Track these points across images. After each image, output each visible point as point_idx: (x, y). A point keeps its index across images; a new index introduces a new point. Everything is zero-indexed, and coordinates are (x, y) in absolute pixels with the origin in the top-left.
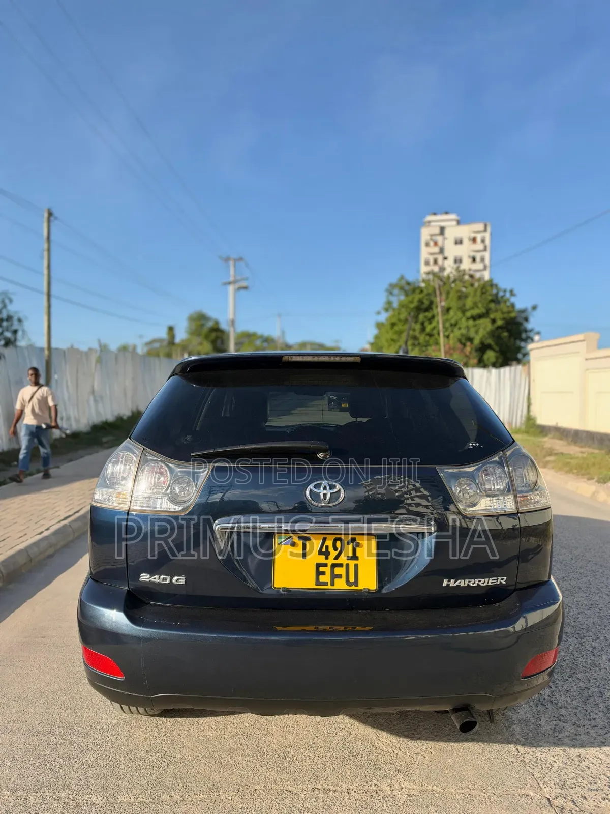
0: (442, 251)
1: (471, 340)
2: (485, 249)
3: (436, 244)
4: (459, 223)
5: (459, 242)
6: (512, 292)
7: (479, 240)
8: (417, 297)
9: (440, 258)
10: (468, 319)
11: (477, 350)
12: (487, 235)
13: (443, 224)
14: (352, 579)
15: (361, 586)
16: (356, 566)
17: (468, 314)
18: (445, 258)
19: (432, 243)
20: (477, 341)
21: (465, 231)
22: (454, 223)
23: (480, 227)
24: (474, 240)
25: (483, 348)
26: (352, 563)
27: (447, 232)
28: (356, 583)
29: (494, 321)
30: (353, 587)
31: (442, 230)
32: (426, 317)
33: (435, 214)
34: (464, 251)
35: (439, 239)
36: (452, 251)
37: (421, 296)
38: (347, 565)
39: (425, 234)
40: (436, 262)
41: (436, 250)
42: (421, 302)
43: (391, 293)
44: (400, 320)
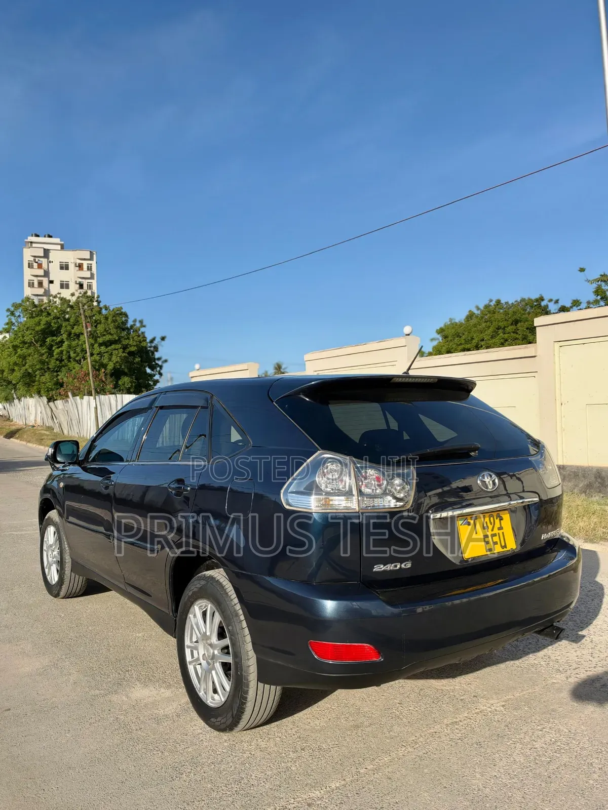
0: (46, 274)
1: (104, 366)
2: (92, 277)
3: (40, 266)
4: (63, 248)
5: (64, 267)
6: (141, 322)
7: (85, 267)
8: (44, 319)
9: (45, 281)
10: (100, 345)
11: (112, 375)
12: (94, 263)
13: (46, 247)
14: (503, 544)
15: (509, 548)
16: (503, 533)
17: (100, 340)
18: (51, 282)
19: (35, 265)
20: (110, 366)
21: (71, 257)
22: (59, 247)
23: (87, 255)
24: (80, 267)
25: (117, 374)
26: (501, 532)
27: (52, 255)
28: (505, 546)
29: (125, 348)
30: (505, 549)
31: (46, 253)
32: (53, 341)
33: (37, 236)
34: (71, 276)
35: (44, 261)
36: (57, 275)
37: (48, 319)
38: (499, 533)
39: (28, 254)
40: (40, 284)
41: (41, 272)
42: (48, 324)
43: (12, 314)
44: (24, 343)
